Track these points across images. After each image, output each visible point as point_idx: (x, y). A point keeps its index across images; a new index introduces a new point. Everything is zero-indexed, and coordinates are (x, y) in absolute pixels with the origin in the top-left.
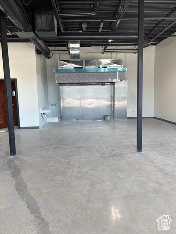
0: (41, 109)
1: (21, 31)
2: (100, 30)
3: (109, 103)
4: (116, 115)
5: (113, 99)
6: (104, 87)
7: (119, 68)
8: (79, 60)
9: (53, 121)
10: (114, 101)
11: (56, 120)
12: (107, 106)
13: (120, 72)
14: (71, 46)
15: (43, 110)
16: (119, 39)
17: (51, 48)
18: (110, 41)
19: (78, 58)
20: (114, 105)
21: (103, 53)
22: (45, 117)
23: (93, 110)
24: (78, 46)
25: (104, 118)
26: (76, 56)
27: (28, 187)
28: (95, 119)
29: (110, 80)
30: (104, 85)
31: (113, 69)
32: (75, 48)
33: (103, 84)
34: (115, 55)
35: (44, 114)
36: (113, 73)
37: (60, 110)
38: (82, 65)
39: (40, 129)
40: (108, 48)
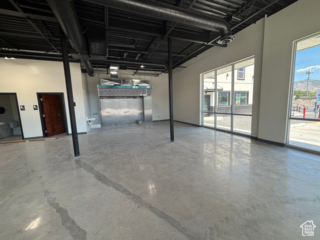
0: (87, 117)
1: (77, 53)
2: (137, 58)
3: (140, 112)
4: (145, 119)
5: (143, 108)
6: (136, 99)
7: (148, 86)
8: (118, 79)
9: (96, 127)
10: (143, 110)
11: (99, 126)
12: (139, 114)
13: (148, 89)
14: (111, 68)
15: (89, 118)
16: (151, 66)
17: (95, 69)
18: (142, 67)
19: (117, 78)
20: (144, 112)
21: (133, 75)
22: (91, 124)
23: (128, 117)
24: (116, 68)
25: (137, 122)
26: (116, 76)
27: (107, 177)
28: (130, 123)
29: (141, 95)
30: (136, 98)
31: (143, 87)
32: (114, 70)
33: (134, 97)
34: (143, 77)
35: (89, 121)
36: (143, 89)
37: (101, 118)
38: (120, 83)
39: (88, 133)
40: (139, 71)
